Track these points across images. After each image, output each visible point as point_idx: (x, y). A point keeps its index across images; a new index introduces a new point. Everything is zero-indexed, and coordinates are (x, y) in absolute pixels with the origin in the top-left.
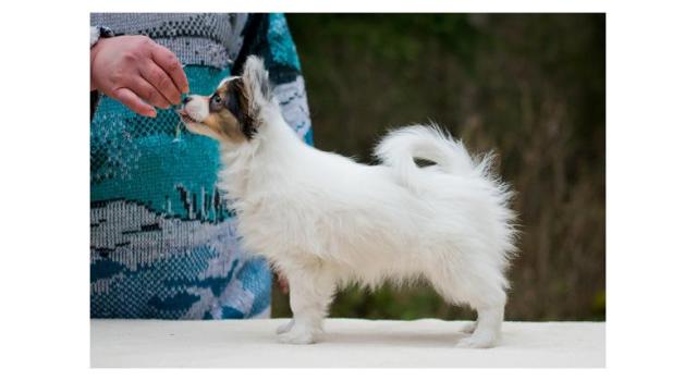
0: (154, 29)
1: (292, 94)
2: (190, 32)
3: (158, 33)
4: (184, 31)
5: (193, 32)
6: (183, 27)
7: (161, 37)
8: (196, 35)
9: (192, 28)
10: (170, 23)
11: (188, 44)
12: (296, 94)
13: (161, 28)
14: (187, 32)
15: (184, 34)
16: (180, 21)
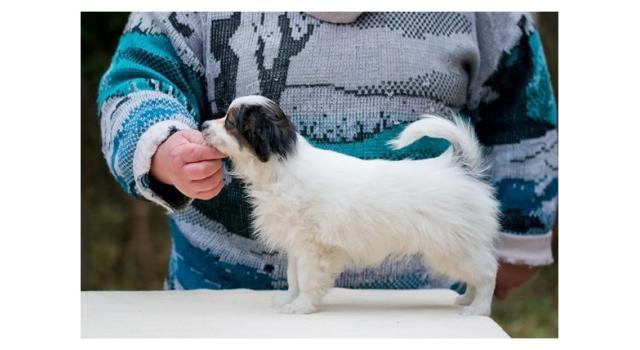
0: (373, 87)
1: (539, 148)
2: (408, 91)
3: (376, 91)
4: (402, 91)
5: (411, 92)
6: (402, 87)
7: (379, 95)
8: (414, 95)
9: (411, 88)
10: (389, 83)
11: (404, 103)
12: (543, 149)
13: (380, 87)
14: (405, 92)
15: (402, 94)
16: (399, 82)
